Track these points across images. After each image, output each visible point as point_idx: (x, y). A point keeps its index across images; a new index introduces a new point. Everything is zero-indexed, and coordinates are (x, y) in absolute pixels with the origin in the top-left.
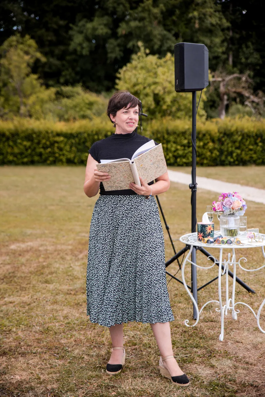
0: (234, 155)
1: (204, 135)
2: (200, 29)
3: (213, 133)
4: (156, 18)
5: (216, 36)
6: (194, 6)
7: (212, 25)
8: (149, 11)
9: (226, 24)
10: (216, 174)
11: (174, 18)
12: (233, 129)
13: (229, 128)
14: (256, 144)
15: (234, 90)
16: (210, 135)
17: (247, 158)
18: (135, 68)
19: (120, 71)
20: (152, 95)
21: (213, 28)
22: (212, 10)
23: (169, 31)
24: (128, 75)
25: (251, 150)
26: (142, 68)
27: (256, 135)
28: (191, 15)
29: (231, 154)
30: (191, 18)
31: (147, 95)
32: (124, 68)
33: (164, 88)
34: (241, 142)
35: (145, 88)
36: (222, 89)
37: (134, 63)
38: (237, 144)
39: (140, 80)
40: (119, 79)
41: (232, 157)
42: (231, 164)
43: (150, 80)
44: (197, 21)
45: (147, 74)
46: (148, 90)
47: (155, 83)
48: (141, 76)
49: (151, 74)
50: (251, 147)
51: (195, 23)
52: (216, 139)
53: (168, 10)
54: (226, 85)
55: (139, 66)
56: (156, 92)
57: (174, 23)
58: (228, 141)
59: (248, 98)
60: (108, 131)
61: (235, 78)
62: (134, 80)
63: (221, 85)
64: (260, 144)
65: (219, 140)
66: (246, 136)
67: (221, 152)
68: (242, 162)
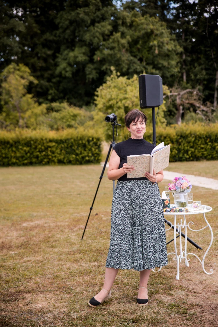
0: (190, 152)
1: (165, 138)
2: (159, 54)
3: (172, 136)
4: (124, 47)
5: (173, 59)
6: (154, 36)
7: (169, 51)
8: (118, 41)
9: (180, 49)
10: (176, 168)
11: (139, 46)
12: (188, 132)
13: (185, 132)
14: (206, 143)
15: (187, 102)
16: (170, 137)
17: (200, 155)
18: (110, 87)
19: (98, 89)
20: (123, 107)
21: (170, 53)
22: (168, 39)
23: (135, 56)
24: (104, 92)
25: (202, 148)
26: (115, 87)
27: (206, 136)
28: (151, 44)
29: (187, 152)
30: (152, 46)
31: (119, 108)
32: (101, 88)
33: (133, 102)
34: (194, 142)
35: (117, 102)
36: (178, 101)
37: (108, 83)
38: (191, 144)
39: (113, 97)
40: (97, 96)
41: (188, 155)
42: (187, 160)
43: (121, 96)
44: (157, 48)
45: (119, 92)
46: (120, 104)
47: (125, 98)
48: (114, 93)
49: (122, 91)
50: (202, 146)
51: (155, 50)
52: (174, 140)
53: (133, 40)
54: (181, 98)
55: (112, 85)
56: (126, 105)
57: (139, 50)
58: (184, 142)
59: (199, 107)
60: (90, 137)
61: (187, 93)
62: (108, 96)
63: (177, 98)
64: (210, 144)
65: (177, 141)
66: (198, 137)
67: (179, 150)
68: (196, 158)
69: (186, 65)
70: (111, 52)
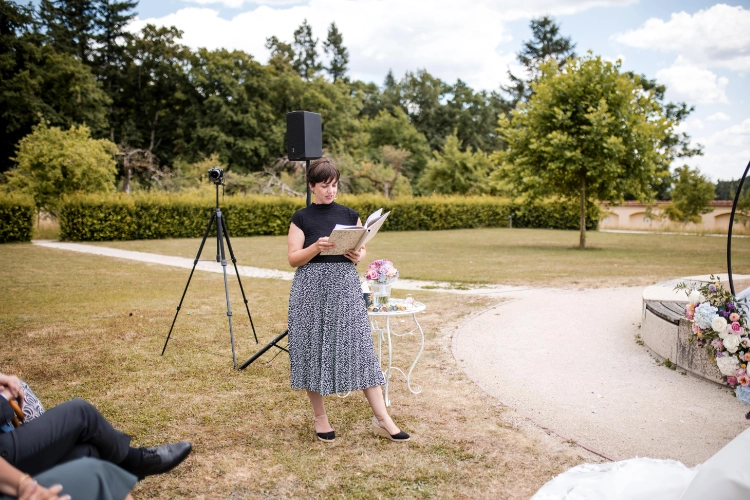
0: (153, 228)
1: (121, 209)
2: (81, 104)
3: (130, 207)
4: (34, 90)
5: (99, 111)
6: (74, 80)
7: (95, 101)
8: (26, 81)
9: (110, 101)
11: (54, 90)
12: (150, 203)
13: (146, 201)
14: (173, 217)
15: (139, 164)
16: (127, 209)
17: (165, 231)
18: (37, 138)
19: (20, 141)
20: (60, 167)
21: (95, 104)
22: (94, 86)
23: (49, 103)
24: (29, 146)
25: (168, 223)
26: (45, 139)
27: (173, 209)
28: (72, 89)
29: (149, 227)
30: (73, 92)
31: (54, 167)
32: (24, 139)
33: (73, 162)
34: (158, 215)
35: (51, 160)
36: (126, 163)
37: (36, 133)
38: (155, 218)
39: (44, 152)
40: (18, 150)
41: (150, 231)
42: (150, 237)
43: (56, 152)
44: (79, 96)
45: (52, 146)
46: (55, 162)
47: (62, 155)
48: (45, 147)
49: (57, 146)
50: (169, 220)
51: (77, 97)
52: (133, 213)
53: (46, 83)
54: (130, 161)
55: (42, 137)
56: (65, 164)
57: (53, 95)
58: (146, 214)
59: (154, 173)
60: (15, 205)
61: (139, 153)
62: (37, 151)
63: (125, 158)
64: (177, 217)
65: (137, 214)
66: (163, 210)
67: (139, 226)
68: (160, 236)
69: (114, 120)
70: (17, 94)
